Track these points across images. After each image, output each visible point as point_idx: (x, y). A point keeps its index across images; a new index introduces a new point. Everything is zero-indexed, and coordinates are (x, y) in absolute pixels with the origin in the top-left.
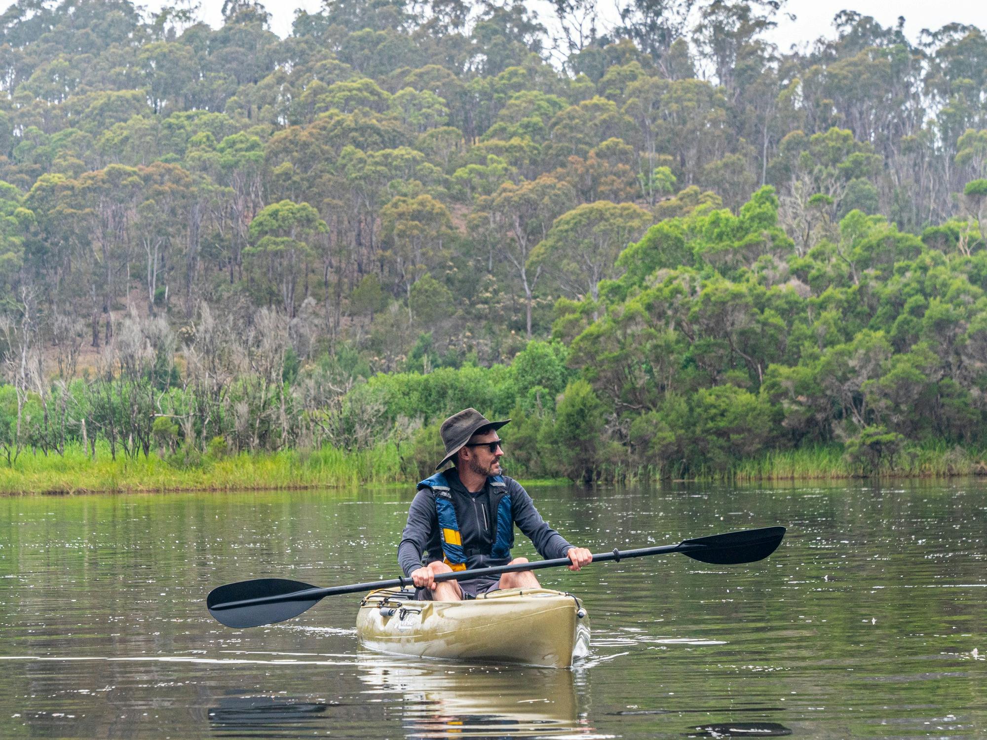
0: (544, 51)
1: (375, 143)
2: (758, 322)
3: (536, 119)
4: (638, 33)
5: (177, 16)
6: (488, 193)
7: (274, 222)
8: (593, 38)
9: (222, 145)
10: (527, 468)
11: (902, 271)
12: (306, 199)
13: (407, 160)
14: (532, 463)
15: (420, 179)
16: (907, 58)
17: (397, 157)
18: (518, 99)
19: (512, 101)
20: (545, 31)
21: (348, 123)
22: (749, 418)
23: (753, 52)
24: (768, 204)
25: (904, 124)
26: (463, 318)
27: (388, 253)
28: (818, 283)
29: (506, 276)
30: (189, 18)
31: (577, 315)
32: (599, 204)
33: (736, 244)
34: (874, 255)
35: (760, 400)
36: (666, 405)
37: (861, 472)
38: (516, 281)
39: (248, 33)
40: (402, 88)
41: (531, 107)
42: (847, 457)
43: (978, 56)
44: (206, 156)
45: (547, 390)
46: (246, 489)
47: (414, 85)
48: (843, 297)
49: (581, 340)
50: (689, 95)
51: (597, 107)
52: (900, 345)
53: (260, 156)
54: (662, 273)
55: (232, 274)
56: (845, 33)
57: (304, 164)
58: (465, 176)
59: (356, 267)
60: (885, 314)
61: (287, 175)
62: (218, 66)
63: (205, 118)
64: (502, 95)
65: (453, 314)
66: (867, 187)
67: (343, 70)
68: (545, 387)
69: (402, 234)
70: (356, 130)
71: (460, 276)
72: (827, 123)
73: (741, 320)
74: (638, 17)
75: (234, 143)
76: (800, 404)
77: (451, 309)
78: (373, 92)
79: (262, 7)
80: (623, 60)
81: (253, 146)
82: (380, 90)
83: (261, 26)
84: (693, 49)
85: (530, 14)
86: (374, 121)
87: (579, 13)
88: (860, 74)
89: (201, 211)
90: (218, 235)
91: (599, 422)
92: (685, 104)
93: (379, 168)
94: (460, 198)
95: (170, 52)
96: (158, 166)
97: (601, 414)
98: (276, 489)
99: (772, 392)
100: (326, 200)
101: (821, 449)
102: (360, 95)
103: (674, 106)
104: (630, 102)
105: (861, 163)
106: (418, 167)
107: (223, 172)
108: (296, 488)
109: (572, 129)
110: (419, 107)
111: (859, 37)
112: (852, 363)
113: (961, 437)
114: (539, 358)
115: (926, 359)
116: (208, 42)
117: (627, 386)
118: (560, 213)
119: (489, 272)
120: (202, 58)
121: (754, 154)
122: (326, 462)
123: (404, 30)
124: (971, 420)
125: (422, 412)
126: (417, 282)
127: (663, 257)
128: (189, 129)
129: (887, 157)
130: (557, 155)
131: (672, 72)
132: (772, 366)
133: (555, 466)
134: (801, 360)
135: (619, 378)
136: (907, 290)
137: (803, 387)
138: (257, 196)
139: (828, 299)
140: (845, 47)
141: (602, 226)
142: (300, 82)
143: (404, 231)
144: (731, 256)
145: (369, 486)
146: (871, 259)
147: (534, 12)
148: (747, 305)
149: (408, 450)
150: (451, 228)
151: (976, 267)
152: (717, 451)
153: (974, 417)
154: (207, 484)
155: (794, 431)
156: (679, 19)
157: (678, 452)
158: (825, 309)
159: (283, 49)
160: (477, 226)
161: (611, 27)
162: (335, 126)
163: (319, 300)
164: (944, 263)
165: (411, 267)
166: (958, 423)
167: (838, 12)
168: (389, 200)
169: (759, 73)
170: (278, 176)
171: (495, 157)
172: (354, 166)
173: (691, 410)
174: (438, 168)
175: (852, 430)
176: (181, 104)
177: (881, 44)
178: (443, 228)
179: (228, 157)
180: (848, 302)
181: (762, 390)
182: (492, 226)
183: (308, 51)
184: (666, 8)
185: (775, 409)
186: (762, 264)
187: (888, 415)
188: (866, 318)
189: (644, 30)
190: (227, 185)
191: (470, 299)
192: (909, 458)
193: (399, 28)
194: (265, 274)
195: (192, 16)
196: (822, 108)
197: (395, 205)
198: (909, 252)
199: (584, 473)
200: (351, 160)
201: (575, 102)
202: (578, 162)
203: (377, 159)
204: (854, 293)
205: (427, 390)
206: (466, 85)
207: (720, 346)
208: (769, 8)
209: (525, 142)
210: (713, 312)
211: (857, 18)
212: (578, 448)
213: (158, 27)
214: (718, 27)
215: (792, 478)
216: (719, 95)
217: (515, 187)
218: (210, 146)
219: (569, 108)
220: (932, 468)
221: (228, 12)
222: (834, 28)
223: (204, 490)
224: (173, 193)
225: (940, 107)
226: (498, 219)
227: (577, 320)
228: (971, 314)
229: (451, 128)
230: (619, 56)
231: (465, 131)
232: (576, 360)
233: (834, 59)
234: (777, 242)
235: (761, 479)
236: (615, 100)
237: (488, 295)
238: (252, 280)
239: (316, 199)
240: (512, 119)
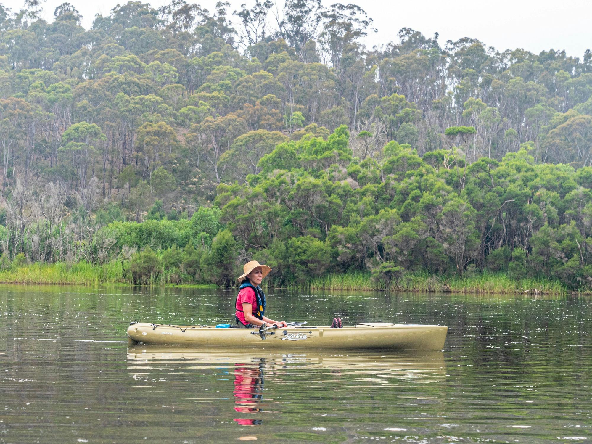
0: (235, 43)
1: (136, 92)
2: (327, 201)
3: (227, 82)
4: (289, 36)
5: (29, 15)
6: (198, 122)
7: (76, 134)
8: (263, 37)
9: (49, 89)
10: (194, 278)
11: (409, 176)
12: (94, 122)
13: (153, 102)
14: (197, 275)
15: (160, 113)
16: (438, 56)
17: (147, 100)
18: (217, 70)
19: (215, 71)
20: (236, 33)
21: (121, 79)
22: (319, 255)
23: (352, 49)
24: (343, 135)
25: (435, 93)
26: (181, 192)
27: (140, 154)
28: (362, 180)
29: (207, 170)
30: (35, 17)
31: (229, 193)
32: (260, 131)
33: (319, 157)
34: (395, 166)
35: (326, 245)
36: (273, 245)
37: (379, 288)
38: (212, 173)
39: (67, 26)
40: (153, 61)
41: (225, 75)
42: (372, 278)
43: (478, 57)
44: (39, 95)
45: (208, 235)
46: (35, 283)
47: (159, 59)
48: (376, 189)
49: (227, 207)
50: (315, 72)
51: (262, 77)
52: (405, 217)
53: (70, 96)
54: (277, 171)
55: (51, 163)
56: (405, 41)
57: (95, 102)
58: (186, 112)
59: (122, 161)
60: (398, 200)
61: (85, 108)
62: (49, 44)
63: (40, 73)
64: (209, 68)
65: (175, 190)
66: (412, 128)
67: (120, 49)
68: (207, 233)
69: (148, 144)
70: (125, 84)
71: (180, 169)
72: (391, 91)
73: (318, 200)
74: (289, 26)
75: (56, 88)
76: (348, 248)
77: (174, 187)
78: (136, 63)
79: (77, 12)
80: (279, 50)
81: (66, 91)
82: (140, 62)
83: (76, 22)
84: (318, 46)
85: (228, 23)
86: (136, 79)
87: (256, 23)
88: (412, 64)
89: (35, 126)
90: (45, 140)
91: (235, 254)
92: (312, 76)
93: (137, 106)
94: (182, 124)
95: (23, 35)
96: (12, 100)
97: (237, 249)
98: (51, 284)
99: (333, 241)
100: (106, 123)
101: (359, 274)
102: (129, 64)
103: (306, 78)
104: (281, 74)
105: (409, 114)
106: (159, 106)
107: (49, 104)
108: (63, 284)
109: (248, 88)
110: (162, 72)
111: (412, 43)
112: (378, 226)
113: (437, 270)
114: (205, 217)
115: (419, 225)
116: (45, 31)
117: (252, 234)
118: (238, 136)
119: (197, 167)
120: (41, 40)
121: (350, 107)
122: (81, 270)
123: (157, 29)
124: (443, 261)
125: (137, 244)
126: (156, 171)
127: (284, 163)
128: (31, 79)
129: (424, 111)
130: (239, 103)
131: (306, 59)
132: (333, 226)
133: (209, 278)
134: (350, 224)
135: (248, 229)
136: (411, 187)
137: (350, 239)
138: (67, 118)
139: (367, 190)
140: (404, 48)
141: (261, 143)
142: (95, 55)
143: (150, 142)
144: (316, 163)
145: (104, 285)
146: (394, 169)
147: (230, 21)
148: (321, 192)
149: (127, 266)
150: (176, 141)
151: (450, 175)
152: (300, 273)
153: (444, 259)
154: (13, 280)
155: (344, 263)
156: (312, 29)
157: (278, 272)
158: (365, 195)
159: (87, 36)
160: (191, 141)
161: (273, 32)
162: (114, 81)
163: (100, 179)
164: (432, 173)
165: (153, 162)
166: (435, 262)
167: (401, 29)
168: (142, 124)
169: (354, 62)
170: (79, 108)
171: (203, 102)
172: (123, 104)
173: (287, 249)
174: (171, 107)
175: (376, 264)
176: (28, 65)
177: (425, 48)
178: (172, 142)
179: (52, 96)
180: (378, 192)
181: (327, 239)
182: (200, 141)
183: (101, 38)
184: (304, 22)
185: (334, 250)
186: (333, 169)
187: (396, 256)
188: (388, 201)
189: (292, 34)
190: (51, 112)
191: (185, 182)
192: (407, 281)
193: (154, 27)
194: (70, 163)
195: (38, 15)
196: (389, 82)
197: (145, 127)
198: (415, 166)
199: (225, 282)
200: (122, 100)
201: (250, 73)
202: (250, 107)
203: (136, 101)
204: (382, 187)
205: (141, 232)
206: (189, 61)
207: (306, 214)
208: (363, 24)
209: (221, 94)
210: (302, 194)
211: (412, 32)
212: (223, 268)
213: (18, 20)
214: (333, 34)
215: (342, 289)
216: (331, 72)
217: (213, 120)
218: (42, 89)
219: (246, 76)
220: (419, 287)
221: (58, 14)
222: (399, 37)
223: (11, 283)
224: (20, 115)
225: (456, 84)
226: (203, 137)
227: (229, 196)
228: (445, 202)
229: (179, 85)
230: (277, 49)
231: (188, 87)
232: (224, 219)
233: (398, 55)
234: (342, 157)
235: (324, 289)
236: (273, 73)
237: (196, 180)
238: (63, 166)
239: (100, 122)
240: (213, 81)
